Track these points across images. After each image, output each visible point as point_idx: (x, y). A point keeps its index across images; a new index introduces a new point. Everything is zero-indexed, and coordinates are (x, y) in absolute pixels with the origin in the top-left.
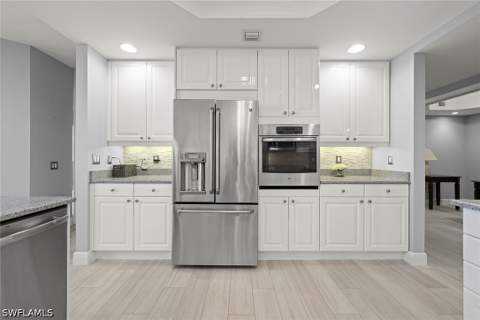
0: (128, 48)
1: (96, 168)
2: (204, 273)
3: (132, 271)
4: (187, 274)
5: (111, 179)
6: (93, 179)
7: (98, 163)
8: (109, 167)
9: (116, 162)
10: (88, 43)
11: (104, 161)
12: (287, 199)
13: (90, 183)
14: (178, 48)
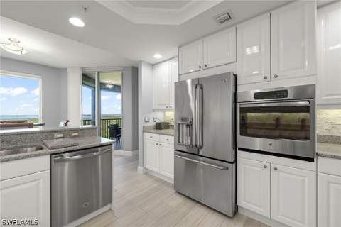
0: (158, 56)
1: (146, 124)
2: (190, 203)
3: (156, 185)
4: (180, 200)
5: (155, 131)
6: (145, 130)
7: (148, 122)
8: (154, 124)
9: (158, 121)
10: (142, 59)
11: (151, 120)
12: (268, 165)
13: (143, 132)
14: (179, 47)
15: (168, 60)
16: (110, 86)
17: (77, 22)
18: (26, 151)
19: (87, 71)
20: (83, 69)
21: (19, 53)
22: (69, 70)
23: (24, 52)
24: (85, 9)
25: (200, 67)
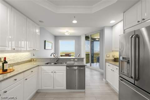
1: (108, 58)
8: (113, 58)
11: (111, 56)
13: (106, 62)
14: (124, 13)
15: (120, 22)
16: (97, 39)
17: (75, 22)
18: (63, 64)
19: (87, 35)
20: (85, 35)
21: (68, 35)
22: (82, 36)
23: (69, 34)
24: (74, 17)
25: (139, 22)
